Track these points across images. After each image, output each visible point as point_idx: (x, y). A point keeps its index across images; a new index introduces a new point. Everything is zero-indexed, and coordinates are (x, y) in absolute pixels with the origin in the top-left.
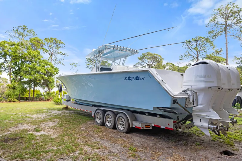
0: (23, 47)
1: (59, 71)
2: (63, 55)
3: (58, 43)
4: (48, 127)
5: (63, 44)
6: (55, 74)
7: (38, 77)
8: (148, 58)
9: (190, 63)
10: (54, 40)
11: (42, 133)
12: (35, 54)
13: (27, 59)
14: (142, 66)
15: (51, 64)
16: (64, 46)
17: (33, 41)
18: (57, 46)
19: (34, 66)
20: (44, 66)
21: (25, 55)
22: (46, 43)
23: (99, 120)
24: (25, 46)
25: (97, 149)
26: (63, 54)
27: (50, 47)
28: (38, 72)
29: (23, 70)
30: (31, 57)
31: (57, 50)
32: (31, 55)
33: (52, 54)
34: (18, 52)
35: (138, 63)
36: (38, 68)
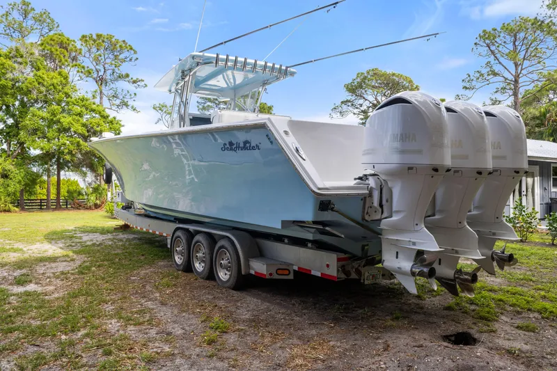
0: (21, 64)
1: (122, 129)
2: (134, 82)
3: (119, 49)
4: (52, 275)
5: (132, 52)
7: (65, 144)
8: (373, 87)
9: (493, 97)
10: (105, 40)
11: (31, 287)
13: (34, 95)
14: (356, 111)
15: (100, 108)
16: (135, 56)
17: (48, 43)
18: (116, 57)
19: (54, 114)
20: (80, 115)
21: (29, 85)
22: (84, 49)
23: (180, 256)
24: (28, 60)
25: (135, 325)
26: (135, 79)
27: (97, 60)
28: (66, 130)
29: (25, 127)
30: (43, 89)
31: (116, 70)
32: (45, 83)
33: (102, 80)
34: (9, 75)
35: (348, 101)
36: (66, 120)
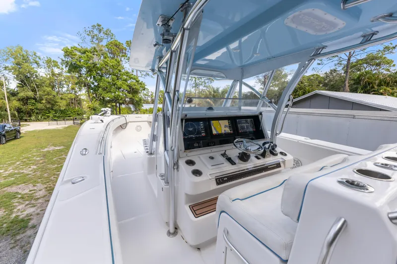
0: (97, 55)
6: (141, 91)
12: (113, 64)
13: (104, 71)
17: (110, 45)
20: (126, 80)
21: (101, 66)
22: (128, 48)
24: (100, 53)
28: (119, 88)
30: (108, 68)
32: (109, 65)
34: (91, 61)
36: (119, 83)
